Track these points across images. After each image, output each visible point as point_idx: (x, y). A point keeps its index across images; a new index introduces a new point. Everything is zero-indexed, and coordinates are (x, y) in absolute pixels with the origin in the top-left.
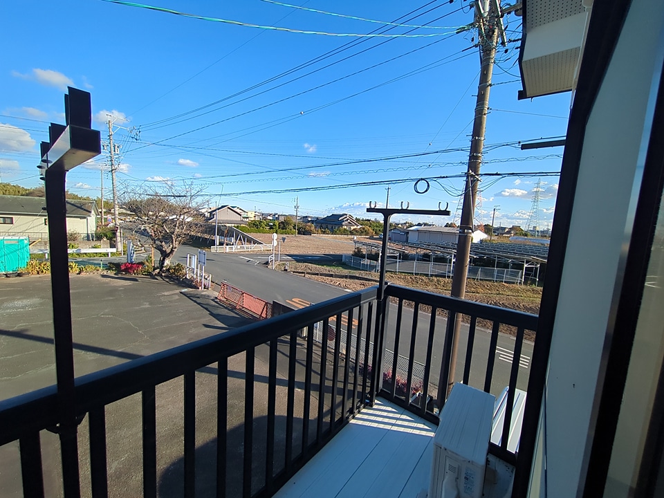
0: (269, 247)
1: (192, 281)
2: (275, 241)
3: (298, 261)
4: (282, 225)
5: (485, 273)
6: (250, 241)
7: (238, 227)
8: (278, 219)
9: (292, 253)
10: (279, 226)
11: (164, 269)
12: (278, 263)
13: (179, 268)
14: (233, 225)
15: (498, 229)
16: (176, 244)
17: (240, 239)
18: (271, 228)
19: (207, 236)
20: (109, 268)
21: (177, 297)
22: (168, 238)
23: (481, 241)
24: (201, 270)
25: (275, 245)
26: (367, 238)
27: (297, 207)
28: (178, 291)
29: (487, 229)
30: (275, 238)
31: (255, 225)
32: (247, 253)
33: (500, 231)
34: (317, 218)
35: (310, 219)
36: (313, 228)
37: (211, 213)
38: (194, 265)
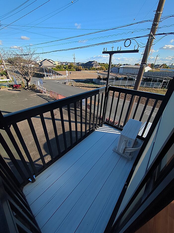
0: (65, 76)
1: (40, 91)
2: (67, 74)
3: (76, 82)
4: (69, 67)
5: (147, 84)
6: (58, 74)
7: (52, 69)
8: (67, 64)
9: (74, 79)
10: (68, 67)
11: (29, 86)
12: (69, 83)
13: (34, 86)
14: (50, 68)
15: (156, 66)
16: (30, 76)
17: (54, 74)
18: (65, 69)
19: (41, 73)
20: (10, 87)
21: (36, 96)
22: (27, 74)
23: (148, 71)
24: (42, 86)
25: (67, 75)
26: (103, 72)
27: (74, 59)
28: (36, 94)
29: (152, 66)
30: (67, 73)
31: (59, 67)
32: (57, 79)
33: (157, 67)
34: (83, 63)
35: (80, 64)
36: (81, 68)
37: (41, 63)
38: (39, 85)
